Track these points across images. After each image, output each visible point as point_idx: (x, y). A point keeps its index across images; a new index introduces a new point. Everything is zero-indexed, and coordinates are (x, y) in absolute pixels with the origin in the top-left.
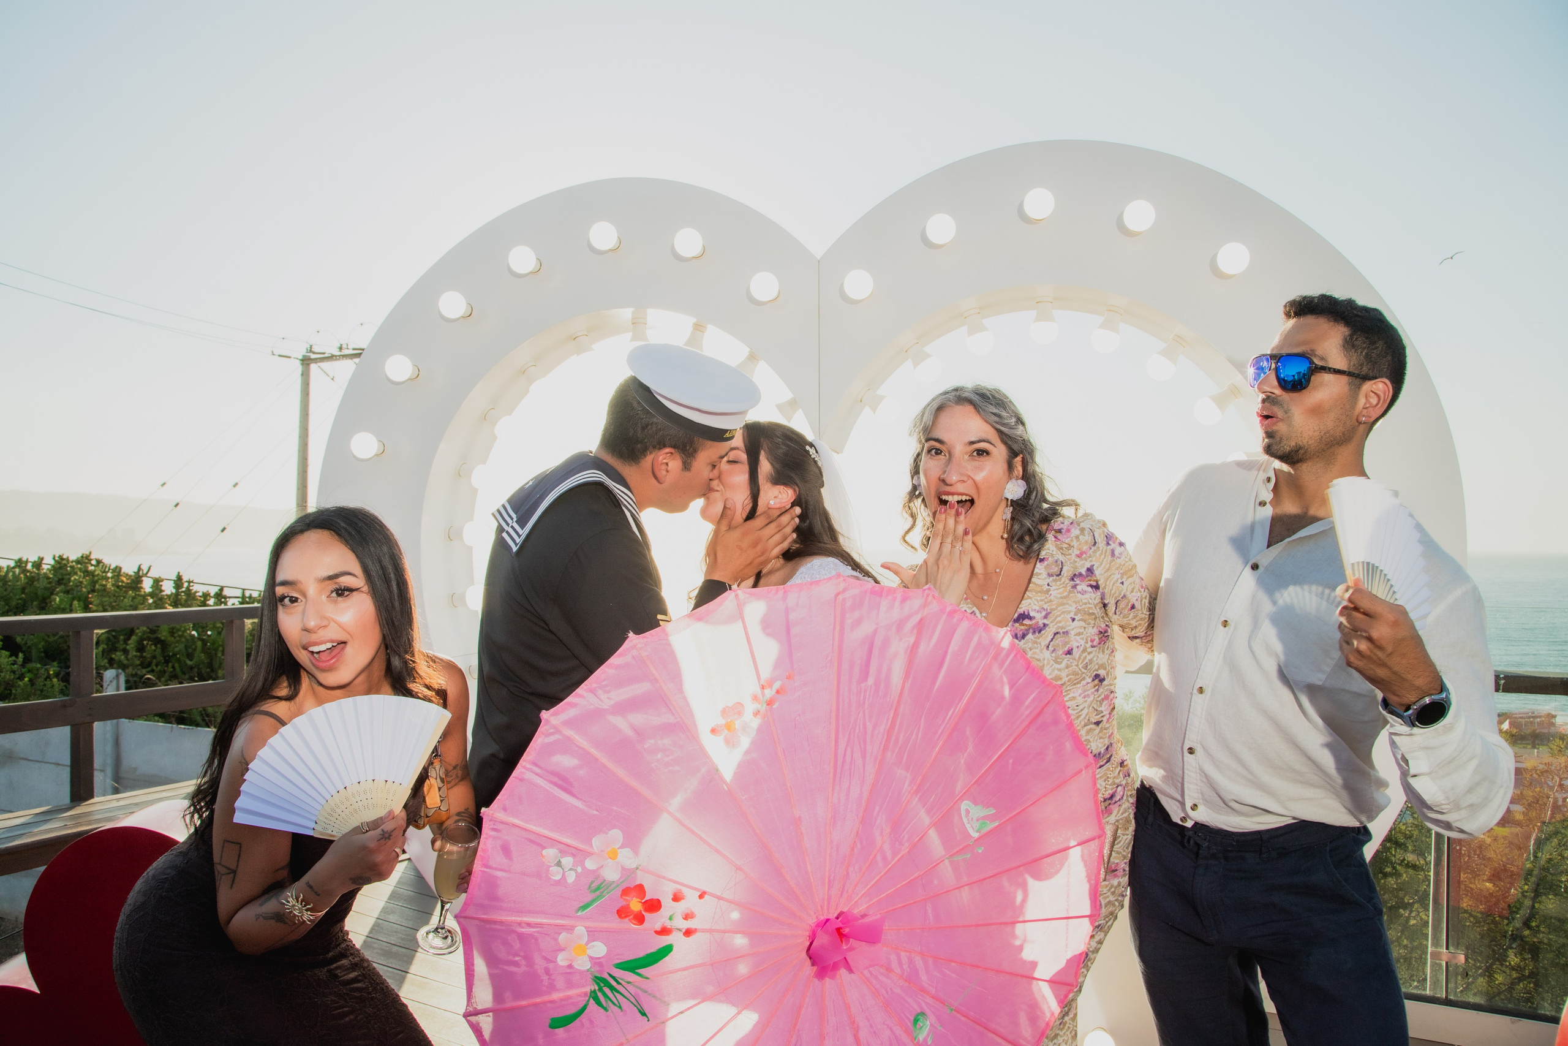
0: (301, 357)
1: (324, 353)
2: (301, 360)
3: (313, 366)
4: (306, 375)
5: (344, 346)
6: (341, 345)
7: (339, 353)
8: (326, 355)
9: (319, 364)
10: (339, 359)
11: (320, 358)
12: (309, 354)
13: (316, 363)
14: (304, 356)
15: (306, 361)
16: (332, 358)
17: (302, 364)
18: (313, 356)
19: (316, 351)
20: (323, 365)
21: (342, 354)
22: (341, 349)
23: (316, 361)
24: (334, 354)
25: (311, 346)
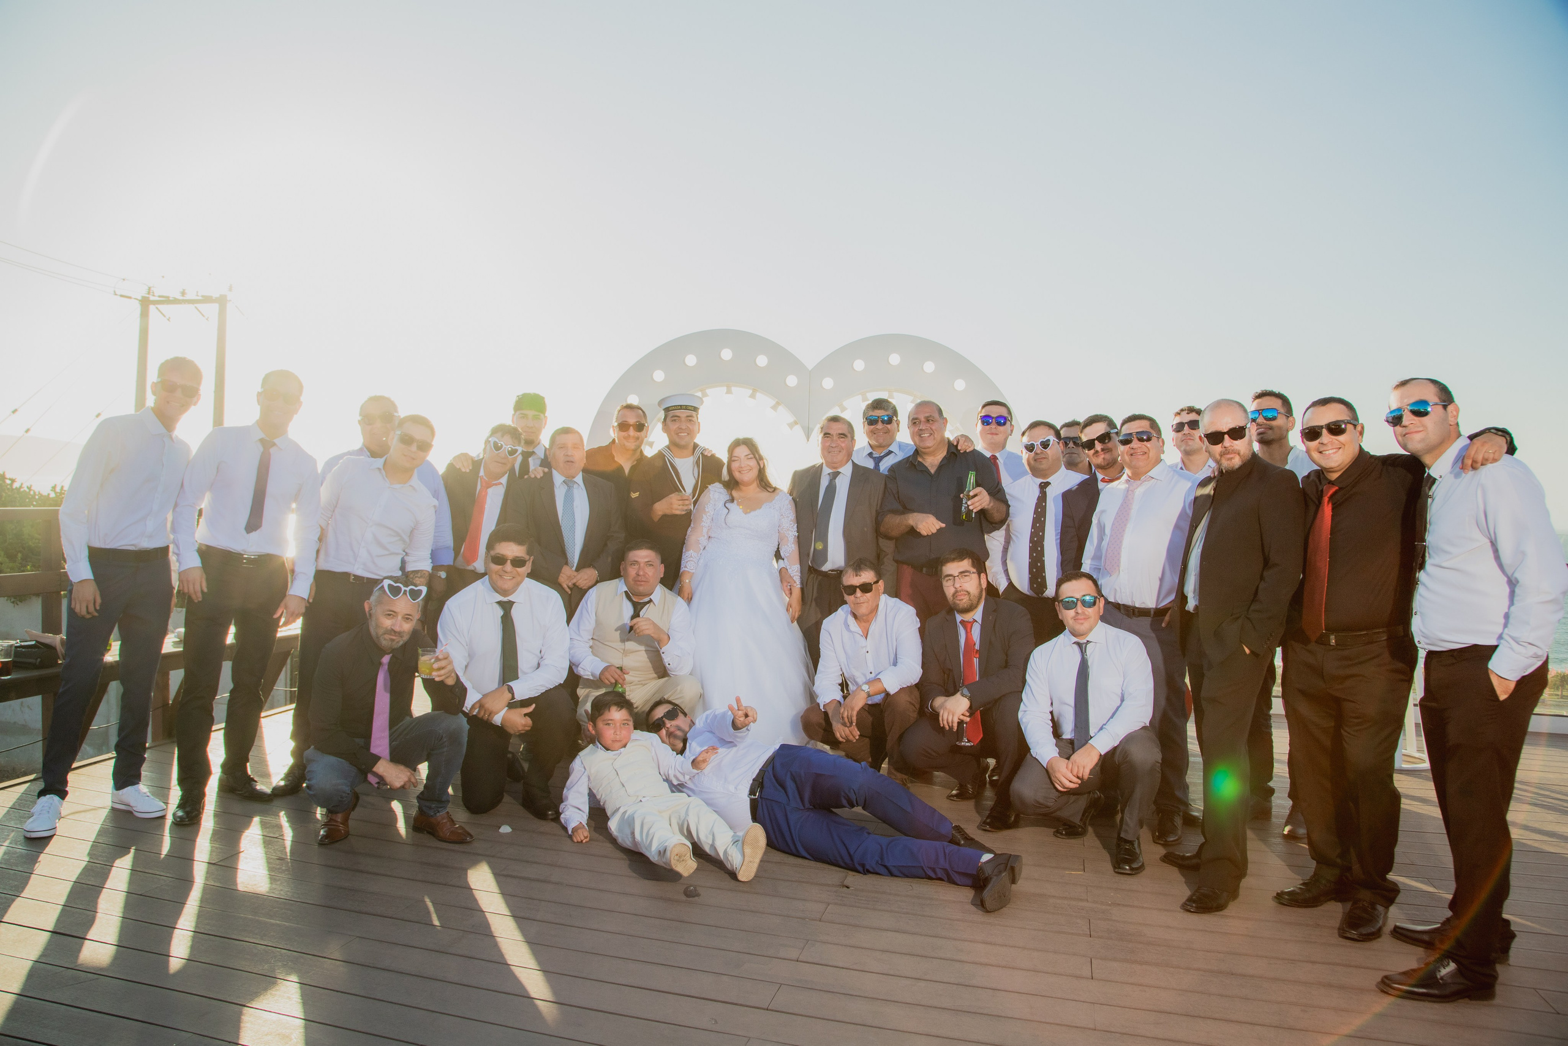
0: (140, 298)
1: (164, 297)
2: (140, 301)
3: (152, 308)
4: (145, 314)
5: (188, 292)
6: (184, 290)
7: (181, 298)
8: (168, 299)
10: (181, 303)
11: (163, 301)
12: (147, 296)
13: (154, 305)
14: (143, 297)
15: (145, 303)
16: (176, 301)
17: (142, 305)
18: (152, 298)
19: (158, 293)
20: (160, 307)
21: (184, 298)
22: (183, 293)
23: (156, 302)
24: (175, 298)
25: (152, 289)
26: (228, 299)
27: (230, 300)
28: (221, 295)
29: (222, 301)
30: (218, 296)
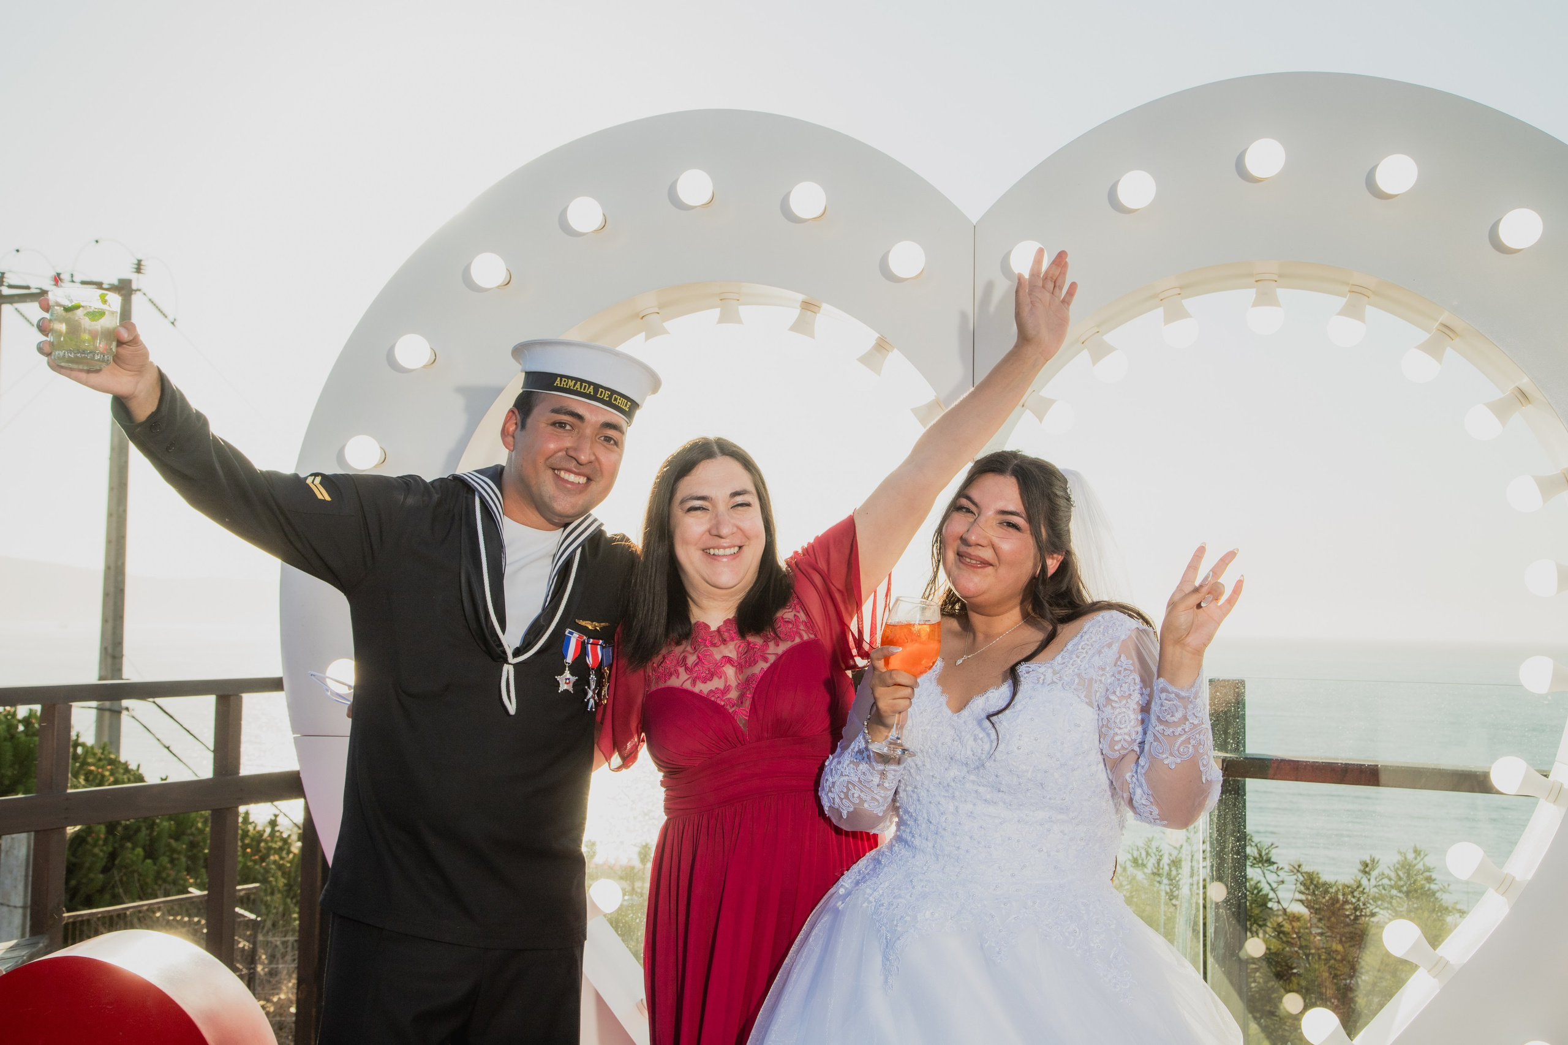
1: (28, 288)
5: (65, 276)
6: (59, 275)
8: (33, 291)
9: (17, 305)
13: (11, 303)
19: (13, 282)
20: (21, 306)
23: (11, 299)
24: (41, 289)
25: (5, 275)
26: (134, 286)
27: (140, 290)
28: (121, 281)
29: (124, 288)
30: (116, 282)
